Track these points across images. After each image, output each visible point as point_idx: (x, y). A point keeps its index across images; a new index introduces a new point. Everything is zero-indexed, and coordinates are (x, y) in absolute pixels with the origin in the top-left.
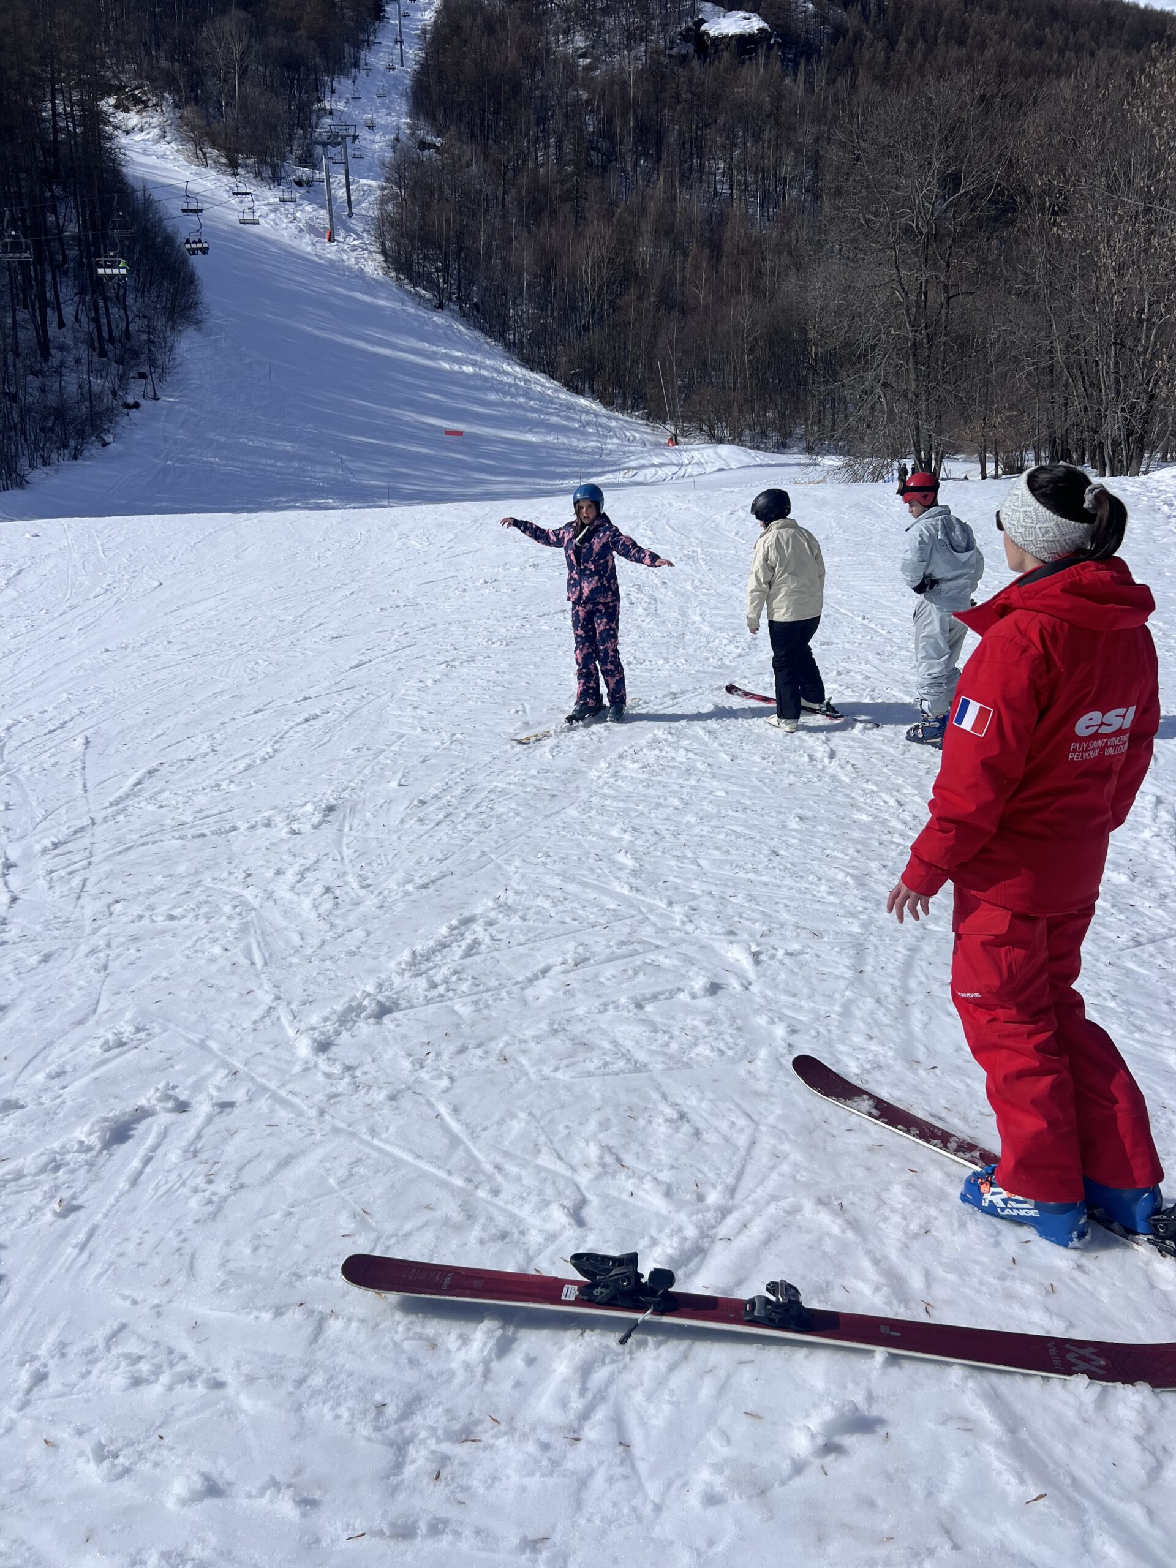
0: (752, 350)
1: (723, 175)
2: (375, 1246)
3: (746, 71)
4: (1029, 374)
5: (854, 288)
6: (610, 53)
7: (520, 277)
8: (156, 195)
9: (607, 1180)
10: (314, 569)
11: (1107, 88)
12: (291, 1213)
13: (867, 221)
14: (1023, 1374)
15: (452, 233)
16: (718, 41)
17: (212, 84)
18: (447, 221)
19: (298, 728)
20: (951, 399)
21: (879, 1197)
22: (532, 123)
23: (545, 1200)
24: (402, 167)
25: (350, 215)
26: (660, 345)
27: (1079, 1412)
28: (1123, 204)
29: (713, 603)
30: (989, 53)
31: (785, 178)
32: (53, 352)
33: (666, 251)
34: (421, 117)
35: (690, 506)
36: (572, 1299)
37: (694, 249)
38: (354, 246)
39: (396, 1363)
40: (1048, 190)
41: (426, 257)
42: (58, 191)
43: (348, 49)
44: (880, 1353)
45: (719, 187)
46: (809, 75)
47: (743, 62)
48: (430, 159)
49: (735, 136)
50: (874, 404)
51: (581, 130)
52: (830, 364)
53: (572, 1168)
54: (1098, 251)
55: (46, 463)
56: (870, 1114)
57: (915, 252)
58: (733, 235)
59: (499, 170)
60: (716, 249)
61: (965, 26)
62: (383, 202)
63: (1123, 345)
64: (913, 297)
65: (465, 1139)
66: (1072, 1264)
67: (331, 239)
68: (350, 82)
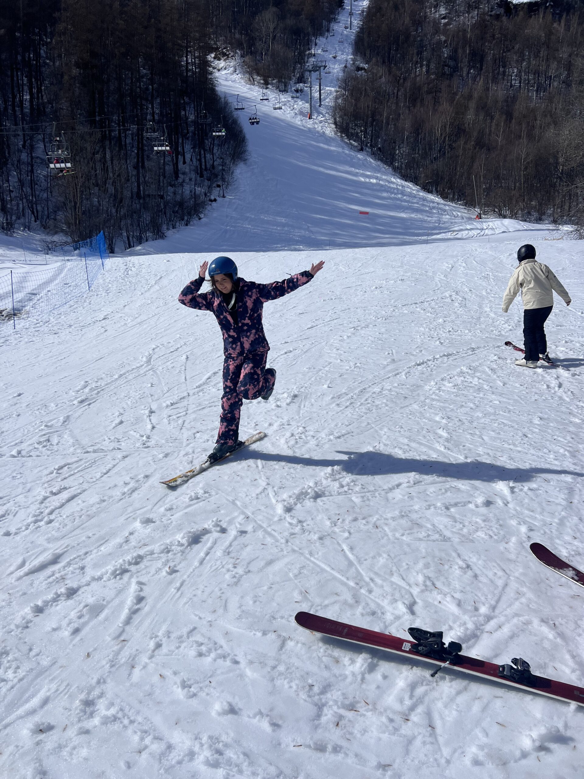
0: (526, 168)
1: (516, 76)
3: (532, 21)
6: (459, 16)
7: (403, 134)
8: (230, 100)
15: (370, 112)
16: (517, 6)
17: (259, 45)
18: (368, 106)
22: (415, 54)
24: (347, 80)
25: (320, 106)
26: (475, 167)
31: (551, 76)
32: (180, 175)
33: (481, 117)
34: (359, 54)
36: (408, 650)
37: (497, 116)
41: (356, 125)
42: (186, 99)
43: (325, 23)
44: (573, 705)
45: (513, 82)
46: (568, 21)
47: (531, 17)
48: (361, 75)
49: (524, 55)
51: (440, 57)
52: (570, 176)
55: (174, 228)
56: (573, 578)
58: (519, 108)
59: (396, 79)
60: (509, 116)
62: (337, 98)
67: (309, 118)
68: (325, 39)
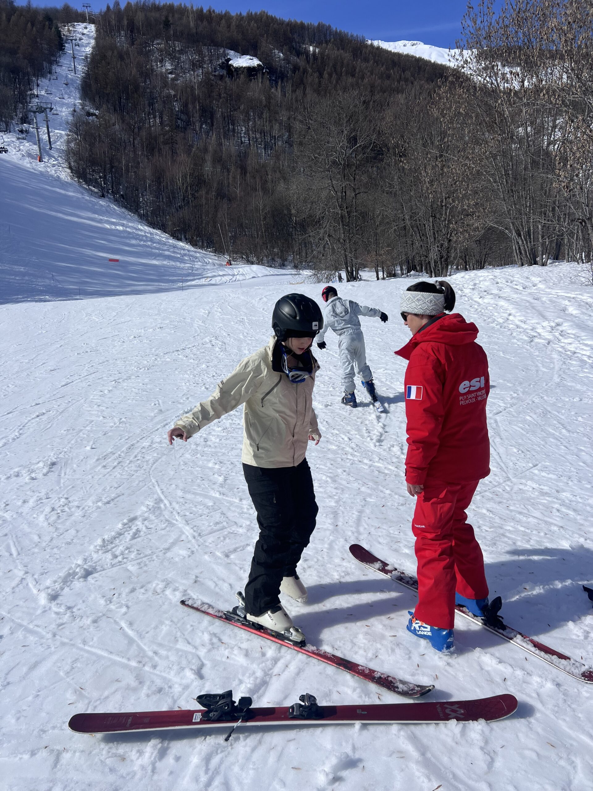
0: (265, 218)
1: (245, 134)
2: (88, 707)
3: (252, 84)
4: (395, 230)
5: (312, 189)
6: (185, 73)
7: (145, 182)
9: (215, 652)
10: (39, 334)
11: (420, 99)
12: (38, 695)
13: (316, 158)
14: (426, 724)
15: (107, 159)
16: (238, 69)
18: (104, 152)
19: (33, 421)
20: (360, 242)
21: (352, 642)
22: (146, 105)
23: (181, 667)
24: (78, 125)
25: (51, 148)
26: (219, 216)
27: (453, 739)
28: (431, 153)
29: (254, 344)
30: (366, 81)
31: (275, 136)
33: (219, 170)
34: (87, 100)
35: (239, 296)
36: (199, 720)
37: (233, 169)
38: (54, 164)
39: (103, 772)
40: (397, 146)
41: (93, 171)
43: (45, 65)
44: (358, 724)
45: (243, 139)
46: (283, 88)
47: (251, 80)
48: (93, 121)
49: (249, 115)
50: (324, 246)
51: (172, 110)
52: (303, 226)
53: (196, 648)
54: (421, 174)
57: (339, 173)
58: (251, 163)
59: (130, 128)
60: (244, 170)
61: (354, 68)
62: (68, 142)
63: (435, 217)
64: (339, 194)
65: (136, 639)
66: (445, 663)
67: (40, 161)
68: (47, 81)
